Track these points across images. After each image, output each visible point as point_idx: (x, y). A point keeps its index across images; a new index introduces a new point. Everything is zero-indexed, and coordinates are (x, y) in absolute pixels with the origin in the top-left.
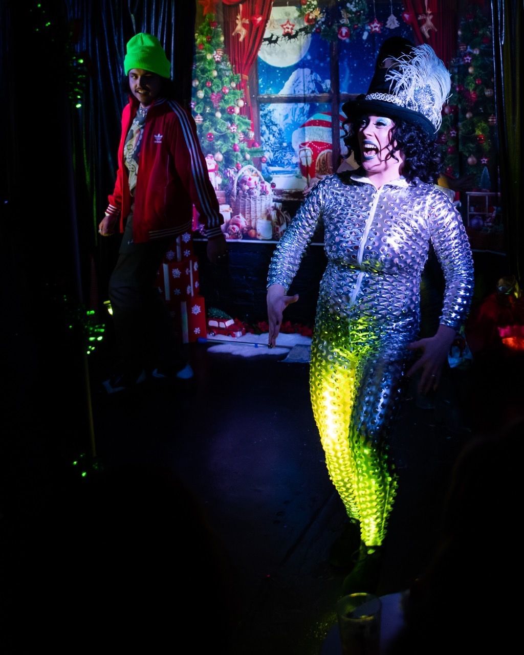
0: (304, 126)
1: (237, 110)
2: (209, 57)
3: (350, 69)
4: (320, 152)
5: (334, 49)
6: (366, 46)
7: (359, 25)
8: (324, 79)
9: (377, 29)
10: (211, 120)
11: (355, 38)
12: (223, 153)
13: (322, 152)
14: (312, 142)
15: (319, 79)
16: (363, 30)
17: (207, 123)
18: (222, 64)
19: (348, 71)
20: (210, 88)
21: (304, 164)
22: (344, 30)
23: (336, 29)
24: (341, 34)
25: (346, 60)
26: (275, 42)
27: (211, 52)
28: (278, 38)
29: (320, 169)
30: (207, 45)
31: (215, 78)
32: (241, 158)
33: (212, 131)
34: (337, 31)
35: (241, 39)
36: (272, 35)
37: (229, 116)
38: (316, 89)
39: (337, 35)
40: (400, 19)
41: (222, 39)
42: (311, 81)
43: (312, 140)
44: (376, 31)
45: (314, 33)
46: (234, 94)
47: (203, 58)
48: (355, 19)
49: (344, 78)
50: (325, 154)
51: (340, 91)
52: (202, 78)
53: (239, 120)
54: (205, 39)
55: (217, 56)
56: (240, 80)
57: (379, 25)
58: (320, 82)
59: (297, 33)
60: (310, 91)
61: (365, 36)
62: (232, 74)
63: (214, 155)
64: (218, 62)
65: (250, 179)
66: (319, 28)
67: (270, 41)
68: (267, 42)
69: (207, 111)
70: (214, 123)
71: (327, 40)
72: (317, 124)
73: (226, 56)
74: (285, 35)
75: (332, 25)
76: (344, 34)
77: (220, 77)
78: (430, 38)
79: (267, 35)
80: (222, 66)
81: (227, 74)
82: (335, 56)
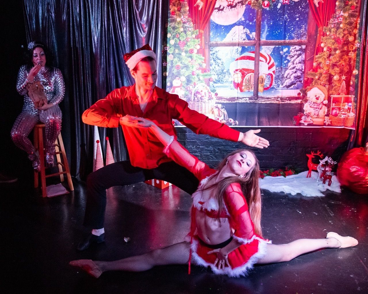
0: (237, 60)
1: (195, 51)
2: (178, 19)
3: (268, 27)
4: (246, 74)
5: (259, 14)
6: (279, 12)
8: (251, 32)
9: (287, 1)
10: (179, 58)
11: (273, 7)
12: (185, 76)
13: (248, 75)
14: (242, 69)
15: (248, 32)
16: (278, 2)
17: (176, 59)
18: (187, 23)
19: (266, 27)
20: (178, 38)
21: (236, 82)
22: (266, 2)
24: (264, 5)
25: (266, 20)
26: (222, 10)
27: (180, 16)
28: (224, 7)
29: (246, 84)
30: (177, 12)
31: (181, 32)
32: (197, 79)
33: (179, 64)
34: (262, 3)
35: (200, 9)
36: (220, 6)
37: (190, 55)
38: (246, 38)
39: (261, 5)
41: (188, 8)
42: (243, 33)
43: (242, 68)
44: (286, 3)
45: (247, 4)
46: (194, 41)
47: (174, 21)
49: (264, 31)
50: (250, 76)
51: (261, 39)
52: (173, 32)
53: (196, 57)
54: (176, 9)
55: (184, 19)
56: (198, 33)
58: (249, 34)
59: (236, 4)
60: (243, 39)
61: (279, 6)
62: (193, 30)
63: (180, 78)
64: (184, 23)
65: (202, 91)
66: (250, 2)
67: (219, 9)
68: (217, 10)
69: (176, 52)
70: (180, 59)
71: (255, 9)
72: (246, 58)
73: (190, 19)
74: (228, 6)
76: (266, 5)
77: (185, 32)
78: (319, 7)
79: (217, 6)
80: (187, 25)
81: (190, 29)
82: (260, 18)
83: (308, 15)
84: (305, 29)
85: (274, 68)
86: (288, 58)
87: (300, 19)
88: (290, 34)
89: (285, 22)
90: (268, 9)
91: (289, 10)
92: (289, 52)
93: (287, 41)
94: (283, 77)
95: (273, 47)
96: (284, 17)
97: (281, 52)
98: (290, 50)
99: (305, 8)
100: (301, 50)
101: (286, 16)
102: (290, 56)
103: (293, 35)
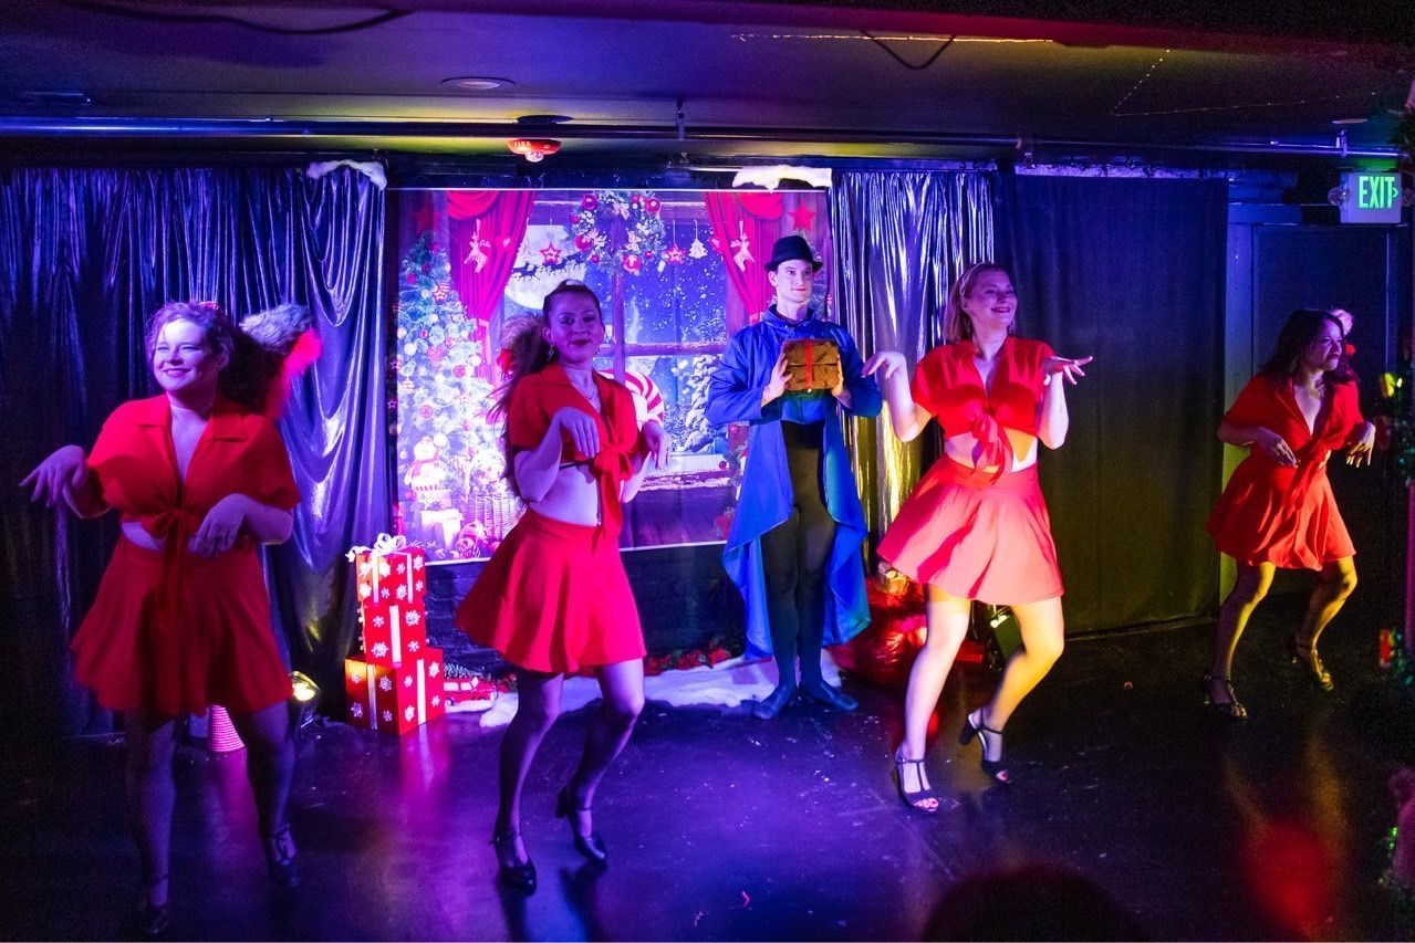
1: (470, 371)
2: (425, 294)
3: (640, 312)
5: (618, 285)
6: (662, 280)
7: (654, 252)
9: (677, 258)
10: (427, 387)
11: (647, 270)
12: (447, 432)
16: (658, 258)
17: (421, 392)
18: (448, 304)
19: (636, 314)
20: (426, 339)
22: (632, 259)
23: (621, 257)
24: (628, 264)
25: (634, 298)
26: (532, 273)
27: (429, 286)
28: (536, 268)
30: (423, 278)
31: (433, 325)
32: (476, 440)
33: (429, 402)
34: (622, 260)
35: (479, 268)
36: (527, 264)
37: (457, 380)
39: (622, 265)
40: (708, 246)
41: (448, 268)
44: (675, 260)
45: (590, 262)
46: (465, 347)
47: (414, 297)
48: (646, 244)
49: (631, 322)
51: (625, 340)
52: (413, 325)
53: (473, 385)
54: (419, 268)
55: (440, 293)
56: (475, 327)
57: (679, 253)
59: (564, 261)
61: (661, 267)
62: (463, 319)
63: (432, 437)
64: (440, 302)
65: (489, 469)
66: (597, 256)
67: (525, 272)
68: (519, 274)
69: (421, 374)
70: (431, 391)
71: (608, 272)
73: (455, 294)
74: (546, 264)
75: (615, 251)
76: (631, 264)
77: (443, 324)
78: (746, 271)
79: (519, 263)
80: (447, 308)
81: (455, 318)
82: (619, 293)
83: (725, 288)
84: (722, 317)
85: (660, 408)
86: (690, 382)
87: (708, 295)
88: (690, 328)
89: (678, 302)
90: (637, 273)
91: (683, 276)
92: (691, 369)
93: (685, 344)
94: (682, 427)
95: (654, 358)
96: (674, 291)
97: (674, 370)
98: (694, 363)
99: (717, 272)
100: (715, 363)
101: (679, 289)
102: (693, 378)
103: (698, 331)
